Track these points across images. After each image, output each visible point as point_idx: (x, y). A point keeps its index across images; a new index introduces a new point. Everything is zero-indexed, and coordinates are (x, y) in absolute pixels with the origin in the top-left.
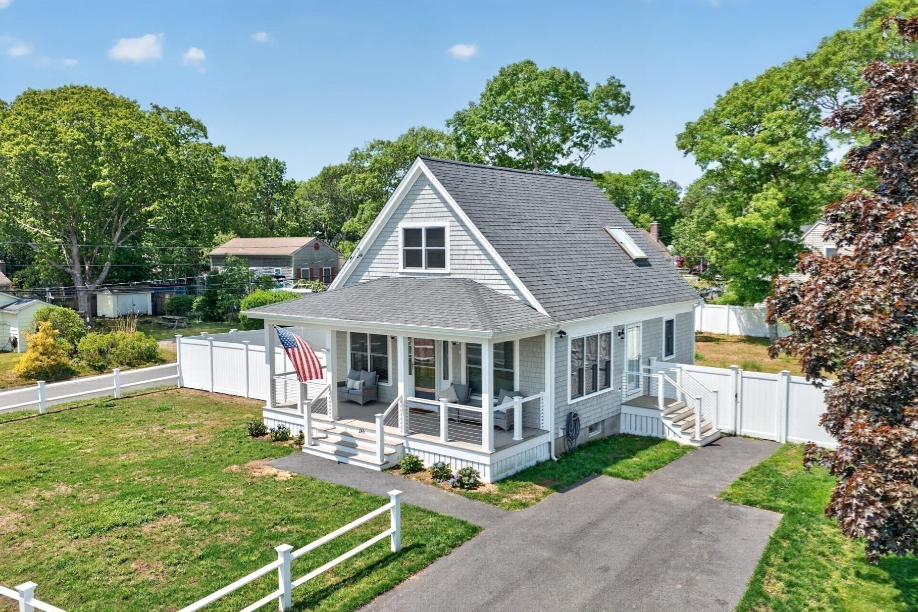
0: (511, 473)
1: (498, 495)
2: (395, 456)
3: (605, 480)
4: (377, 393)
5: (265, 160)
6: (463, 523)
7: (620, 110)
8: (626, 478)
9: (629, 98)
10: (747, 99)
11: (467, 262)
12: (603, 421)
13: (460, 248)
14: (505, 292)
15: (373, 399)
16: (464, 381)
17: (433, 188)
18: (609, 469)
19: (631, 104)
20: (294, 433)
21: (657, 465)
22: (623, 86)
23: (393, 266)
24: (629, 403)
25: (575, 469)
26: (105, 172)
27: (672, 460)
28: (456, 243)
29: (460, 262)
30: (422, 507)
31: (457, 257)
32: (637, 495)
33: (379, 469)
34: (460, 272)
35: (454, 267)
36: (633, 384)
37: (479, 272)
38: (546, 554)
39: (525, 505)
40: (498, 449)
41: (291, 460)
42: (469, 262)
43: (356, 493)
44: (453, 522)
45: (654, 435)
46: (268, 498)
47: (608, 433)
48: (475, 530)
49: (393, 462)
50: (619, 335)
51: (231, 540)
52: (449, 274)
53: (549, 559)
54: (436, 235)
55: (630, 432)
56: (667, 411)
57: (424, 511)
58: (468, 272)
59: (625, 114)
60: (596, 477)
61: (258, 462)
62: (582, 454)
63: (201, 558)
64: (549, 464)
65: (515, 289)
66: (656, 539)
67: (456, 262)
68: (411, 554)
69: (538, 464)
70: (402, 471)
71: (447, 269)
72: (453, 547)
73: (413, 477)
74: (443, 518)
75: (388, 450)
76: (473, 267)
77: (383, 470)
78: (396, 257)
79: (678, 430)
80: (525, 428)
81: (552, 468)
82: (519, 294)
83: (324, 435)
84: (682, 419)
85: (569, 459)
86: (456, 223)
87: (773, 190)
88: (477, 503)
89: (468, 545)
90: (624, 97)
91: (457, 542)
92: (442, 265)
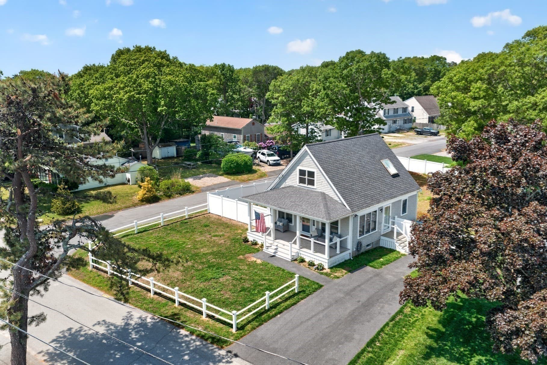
0: (335, 265)
1: (330, 274)
2: (296, 256)
3: (368, 269)
4: (288, 227)
6: (318, 284)
8: (375, 268)
12: (373, 243)
13: (320, 180)
14: (336, 199)
15: (287, 229)
16: (320, 228)
17: (310, 157)
18: (370, 264)
20: (260, 242)
21: (389, 262)
23: (295, 182)
24: (384, 235)
25: (358, 264)
26: (163, 103)
27: (395, 260)
28: (318, 178)
29: (320, 185)
30: (305, 277)
31: (319, 183)
32: (377, 275)
33: (290, 261)
34: (320, 189)
35: (318, 187)
37: (326, 190)
38: (342, 295)
39: (338, 278)
40: (330, 257)
41: (259, 254)
42: (323, 186)
43: (283, 270)
44: (314, 283)
46: (256, 271)
47: (374, 247)
48: (321, 286)
49: (295, 258)
50: (381, 211)
51: (247, 285)
52: (316, 189)
53: (342, 297)
55: (383, 246)
56: (397, 240)
57: (305, 278)
58: (323, 189)
60: (365, 267)
61: (249, 255)
62: (362, 257)
63: (240, 291)
65: (340, 199)
66: (378, 292)
67: (318, 185)
68: (301, 294)
69: (345, 261)
70: (298, 262)
71: (315, 187)
72: (314, 292)
73: (302, 264)
74: (311, 282)
77: (292, 261)
79: (401, 247)
80: (341, 247)
81: (350, 263)
82: (341, 201)
83: (270, 245)
84: (403, 243)
85: (357, 259)
86: (319, 171)
88: (323, 276)
89: (319, 291)
91: (315, 290)
92: (313, 185)
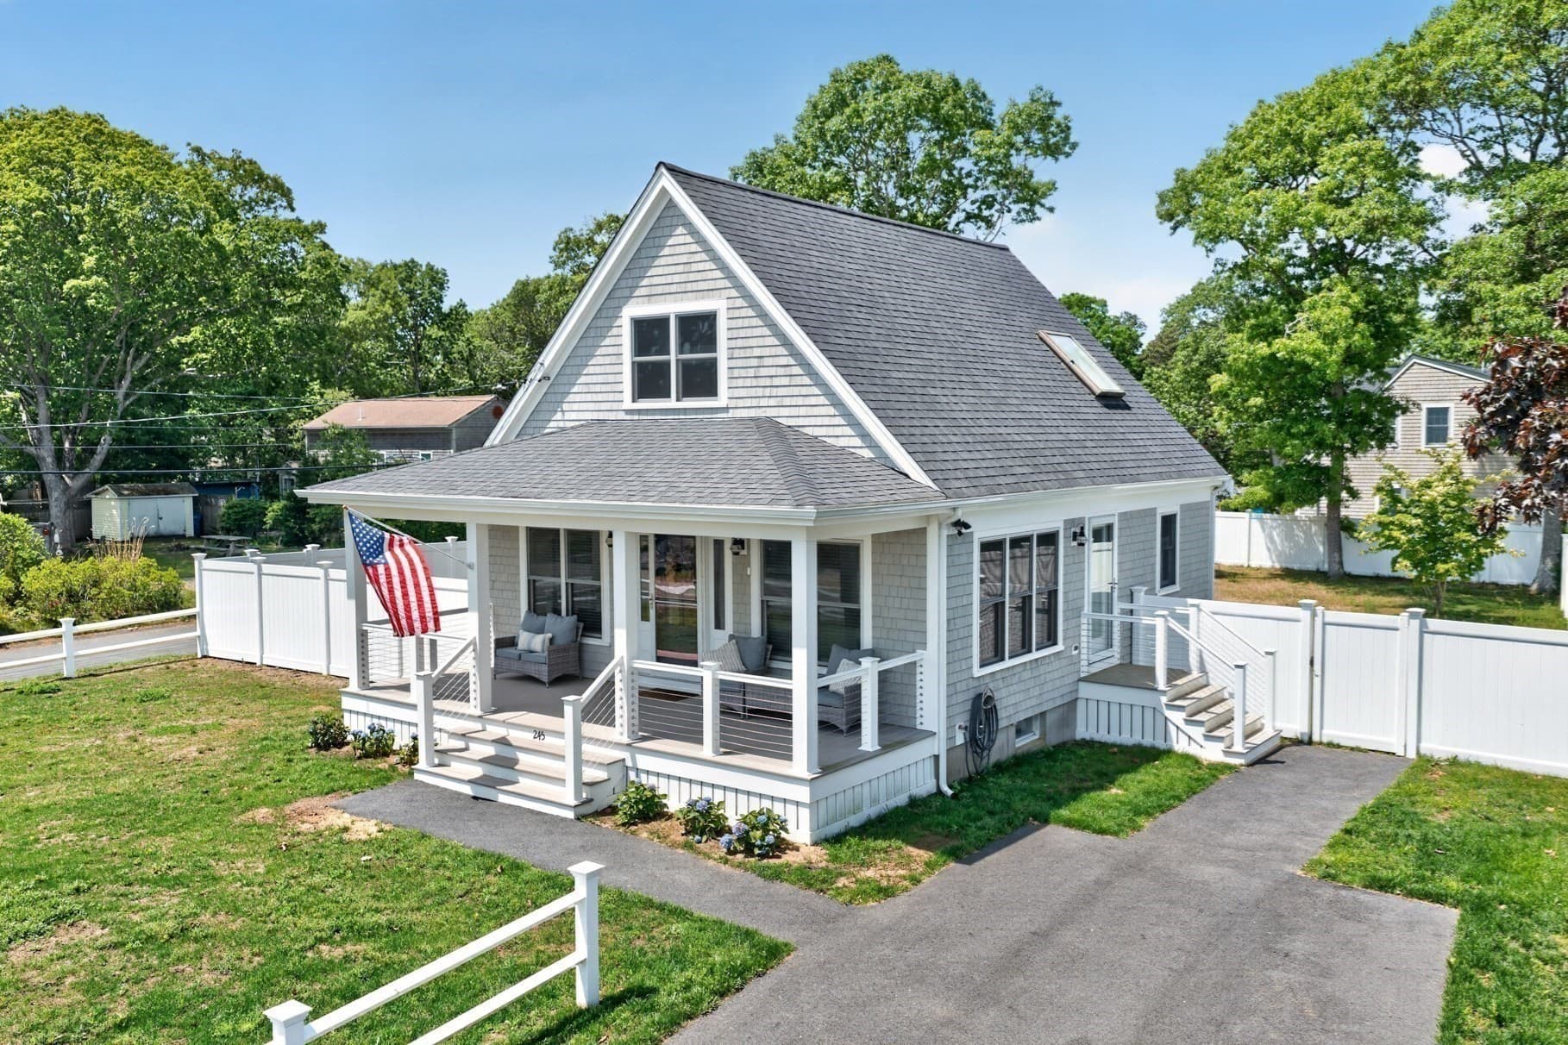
0: (855, 821)
1: (826, 870)
2: (609, 787)
3: (1055, 836)
4: (580, 660)
5: (411, 266)
6: (748, 934)
7: (1053, 151)
8: (1102, 832)
9: (1069, 128)
10: (1290, 123)
11: (762, 382)
12: (1043, 714)
13: (748, 353)
14: (842, 442)
15: (572, 671)
16: (756, 630)
17: (693, 231)
18: (1064, 812)
19: (1072, 139)
20: (401, 741)
21: (1160, 803)
22: (1058, 104)
23: (611, 397)
24: (1092, 679)
25: (991, 813)
26: (89, 262)
27: (1192, 792)
28: (740, 343)
29: (748, 382)
30: (657, 899)
31: (743, 373)
32: (1135, 866)
33: (570, 815)
34: (748, 403)
35: (738, 393)
36: (1101, 640)
37: (787, 401)
38: (938, 1009)
39: (886, 892)
40: (826, 768)
41: (390, 798)
42: (767, 382)
43: (516, 867)
44: (725, 933)
45: (1148, 741)
46: (318, 879)
47: (1054, 739)
48: (775, 953)
49: (603, 799)
50: (1075, 539)
51: (208, 979)
52: (726, 409)
53: (948, 1022)
54: (699, 329)
55: (1097, 737)
56: (1173, 693)
57: (661, 907)
58: (764, 402)
59: (1062, 158)
60: (1038, 829)
61: (315, 801)
62: (1005, 781)
63: (121, 1027)
64: (938, 802)
65: (865, 435)
66: (1189, 969)
67: (740, 382)
68: (623, 1013)
69: (914, 802)
70: (620, 818)
71: (722, 400)
72: (722, 995)
73: (643, 831)
74: (703, 925)
75: (590, 774)
76: (775, 392)
77: (579, 818)
78: (618, 378)
79: (1197, 732)
80: (884, 726)
81: (943, 811)
82: (872, 444)
83: (460, 744)
84: (1205, 710)
85: (977, 792)
86: (740, 302)
87: (1342, 289)
88: (783, 888)
89: (757, 989)
90: (1059, 125)
91: (731, 982)
92: (711, 390)
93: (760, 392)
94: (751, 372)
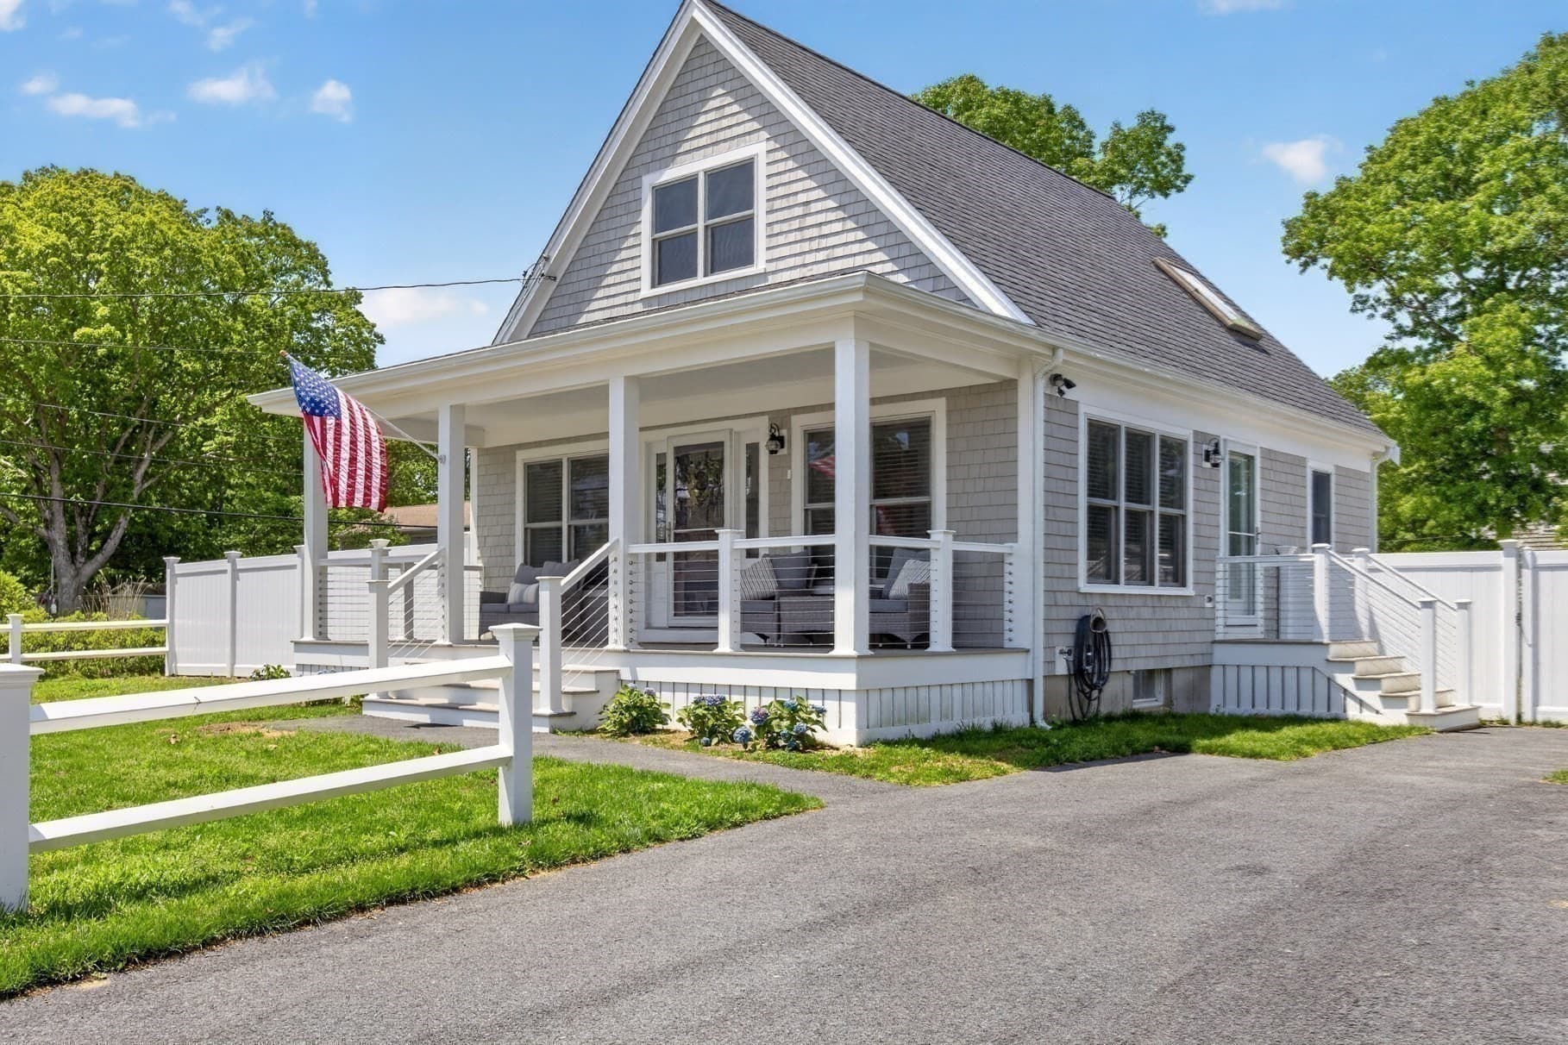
1: (876, 761)
2: (598, 702)
9: (1181, 158)
11: (808, 233)
12: (1168, 671)
13: (792, 200)
19: (1186, 171)
22: (1171, 129)
23: (627, 287)
28: (781, 191)
29: (792, 237)
31: (785, 227)
32: (1299, 774)
34: (791, 262)
35: (777, 253)
36: (1240, 604)
37: (839, 252)
42: (814, 232)
45: (1307, 712)
49: (591, 717)
50: (1207, 459)
52: (765, 274)
54: (733, 183)
58: (809, 258)
59: (1173, 191)
62: (1117, 726)
64: (1031, 734)
67: (781, 240)
68: (559, 832)
69: (1000, 729)
71: (760, 266)
74: (696, 783)
75: (571, 683)
76: (824, 243)
77: (553, 731)
78: (637, 264)
90: (1169, 154)
92: (745, 256)
93: (806, 246)
94: (796, 224)
